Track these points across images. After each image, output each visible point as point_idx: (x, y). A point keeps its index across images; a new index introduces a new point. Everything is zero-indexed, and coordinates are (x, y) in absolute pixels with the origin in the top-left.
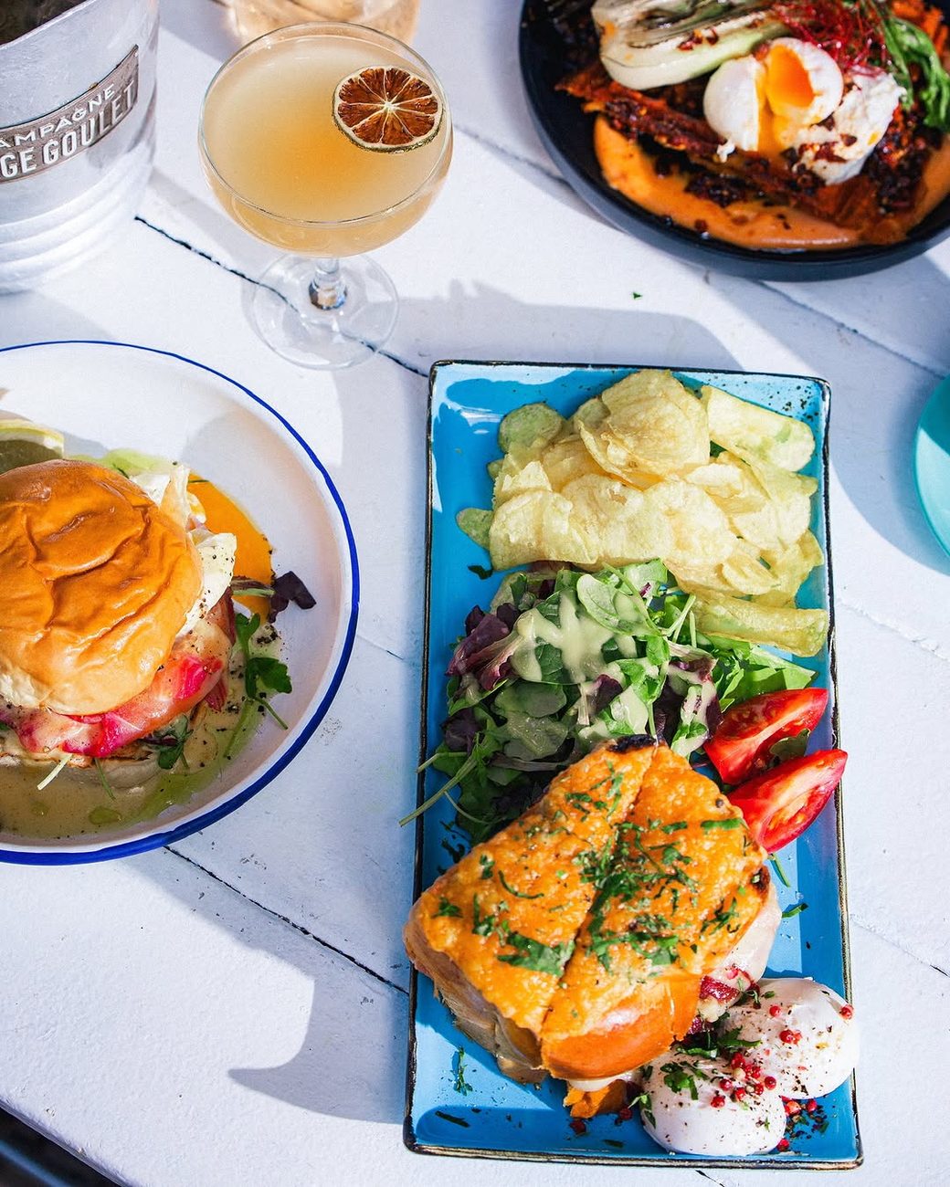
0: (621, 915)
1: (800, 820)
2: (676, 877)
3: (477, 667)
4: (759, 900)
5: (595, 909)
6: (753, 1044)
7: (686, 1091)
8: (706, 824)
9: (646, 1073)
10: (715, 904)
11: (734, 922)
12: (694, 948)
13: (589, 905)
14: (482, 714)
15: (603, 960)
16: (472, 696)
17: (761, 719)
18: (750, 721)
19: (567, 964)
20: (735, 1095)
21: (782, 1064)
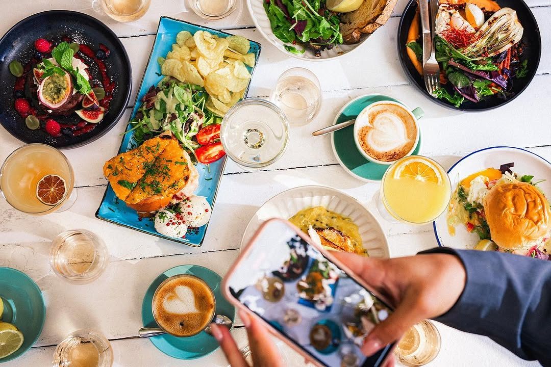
0: (150, 179)
1: (217, 157)
2: (166, 174)
3: (148, 101)
4: (185, 183)
5: (144, 176)
6: (182, 213)
7: (162, 220)
8: (176, 163)
9: (157, 212)
10: (173, 182)
11: (176, 187)
12: (165, 191)
14: (144, 113)
15: (143, 189)
16: (144, 108)
17: (213, 130)
18: (211, 131)
19: (134, 188)
20: (173, 224)
21: (187, 219)
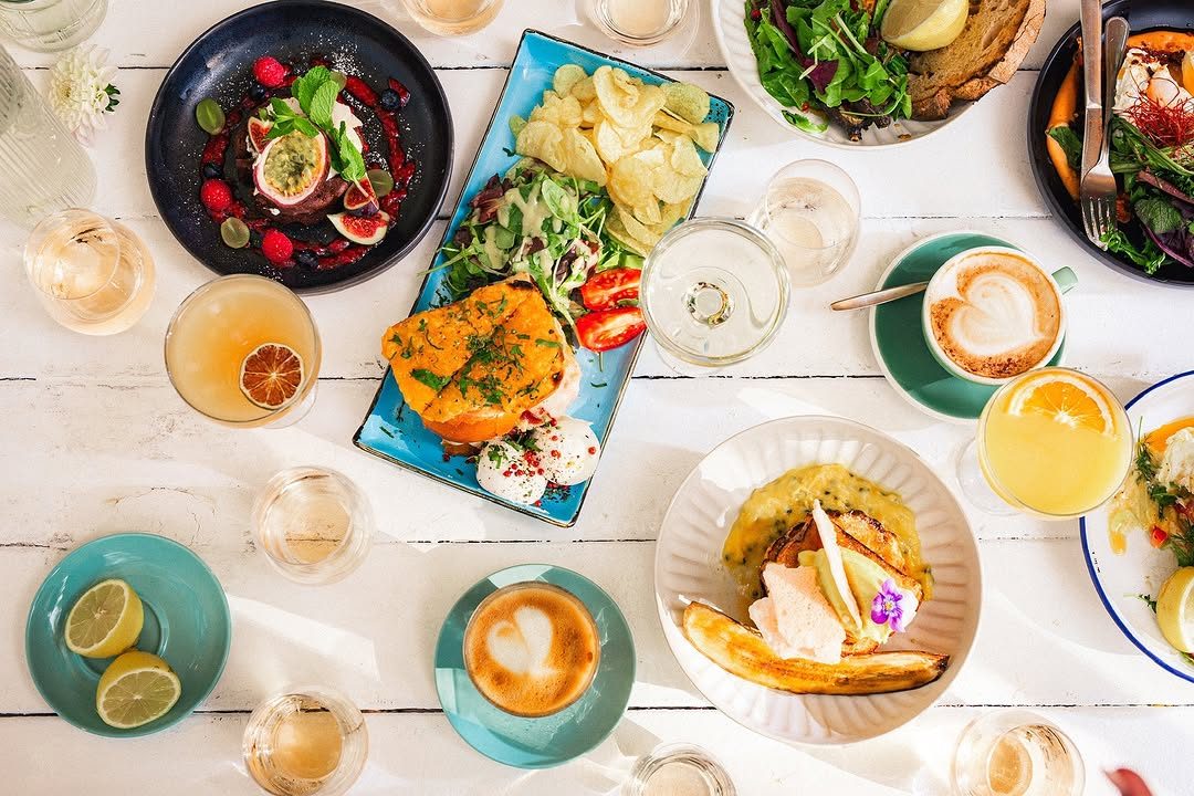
0: (479, 372)
1: (620, 339)
2: (514, 362)
3: (484, 207)
4: (552, 387)
5: (468, 365)
6: (539, 450)
7: (495, 463)
8: (539, 341)
9: (485, 444)
10: (529, 382)
11: (535, 394)
12: (510, 400)
13: (465, 361)
14: (474, 232)
15: (463, 391)
16: (475, 221)
17: (618, 281)
18: (612, 281)
19: (444, 387)
20: (519, 473)
21: (549, 466)
